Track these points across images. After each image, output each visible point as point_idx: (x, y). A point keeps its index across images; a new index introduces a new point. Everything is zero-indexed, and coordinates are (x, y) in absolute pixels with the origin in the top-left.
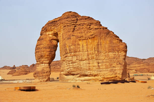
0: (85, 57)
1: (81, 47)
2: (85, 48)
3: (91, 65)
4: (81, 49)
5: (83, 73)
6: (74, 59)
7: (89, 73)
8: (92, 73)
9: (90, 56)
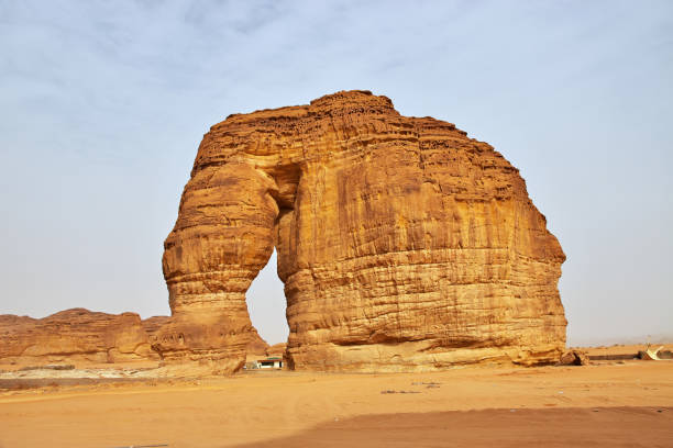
0: (479, 270)
1: (465, 227)
2: (481, 233)
3: (496, 301)
4: (466, 236)
5: (459, 332)
6: (430, 274)
7: (486, 335)
8: (497, 334)
9: (496, 266)
